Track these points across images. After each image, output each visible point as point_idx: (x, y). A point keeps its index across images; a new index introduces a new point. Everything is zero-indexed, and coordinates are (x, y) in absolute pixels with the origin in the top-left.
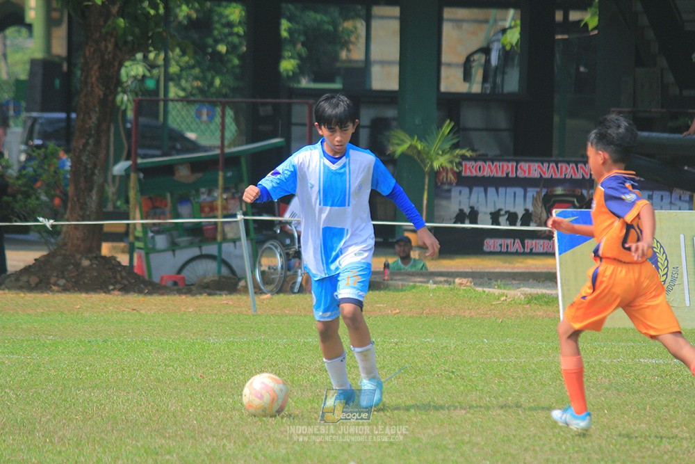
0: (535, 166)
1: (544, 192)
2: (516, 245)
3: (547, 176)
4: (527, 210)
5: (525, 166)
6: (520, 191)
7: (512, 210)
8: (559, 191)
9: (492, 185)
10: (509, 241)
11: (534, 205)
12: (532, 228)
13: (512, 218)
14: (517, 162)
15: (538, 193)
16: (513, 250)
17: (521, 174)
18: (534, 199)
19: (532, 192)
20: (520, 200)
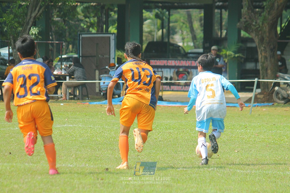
0: (173, 61)
1: (176, 70)
2: (167, 87)
3: (177, 65)
4: (171, 77)
5: (170, 61)
6: (168, 70)
7: (166, 76)
8: (181, 70)
9: (160, 68)
10: (165, 86)
11: (173, 74)
12: (173, 81)
13: (166, 79)
14: (168, 60)
15: (175, 71)
16: (167, 89)
17: (169, 64)
18: (173, 73)
19: (172, 70)
20: (169, 73)
